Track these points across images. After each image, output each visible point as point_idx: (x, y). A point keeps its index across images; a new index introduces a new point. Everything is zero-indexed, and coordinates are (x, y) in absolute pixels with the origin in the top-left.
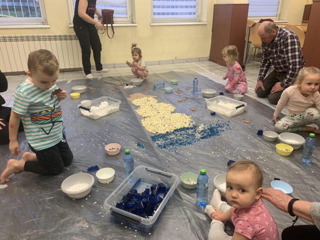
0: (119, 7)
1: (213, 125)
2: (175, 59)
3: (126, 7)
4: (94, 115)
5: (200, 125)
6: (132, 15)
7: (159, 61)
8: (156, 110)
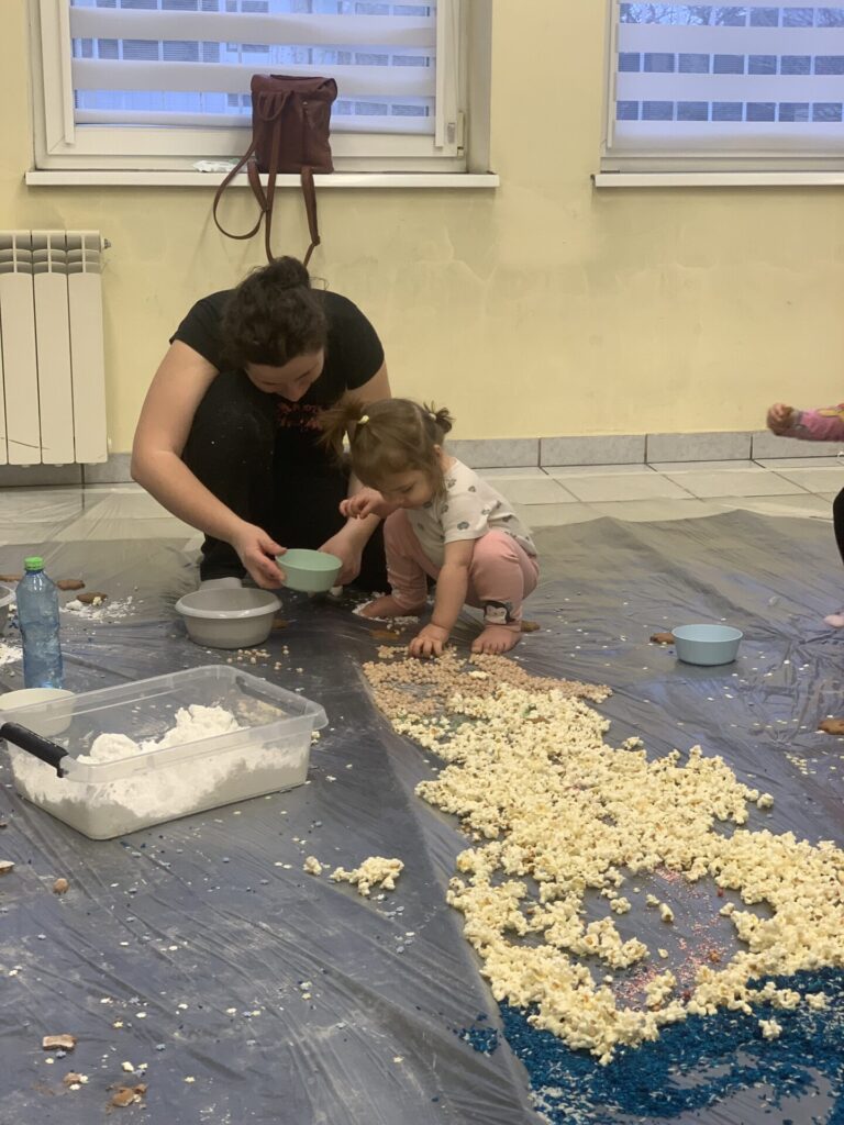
0: (381, 60)
3: (429, 62)
4: (92, 803)
6: (467, 121)
7: (647, 436)
8: (588, 793)
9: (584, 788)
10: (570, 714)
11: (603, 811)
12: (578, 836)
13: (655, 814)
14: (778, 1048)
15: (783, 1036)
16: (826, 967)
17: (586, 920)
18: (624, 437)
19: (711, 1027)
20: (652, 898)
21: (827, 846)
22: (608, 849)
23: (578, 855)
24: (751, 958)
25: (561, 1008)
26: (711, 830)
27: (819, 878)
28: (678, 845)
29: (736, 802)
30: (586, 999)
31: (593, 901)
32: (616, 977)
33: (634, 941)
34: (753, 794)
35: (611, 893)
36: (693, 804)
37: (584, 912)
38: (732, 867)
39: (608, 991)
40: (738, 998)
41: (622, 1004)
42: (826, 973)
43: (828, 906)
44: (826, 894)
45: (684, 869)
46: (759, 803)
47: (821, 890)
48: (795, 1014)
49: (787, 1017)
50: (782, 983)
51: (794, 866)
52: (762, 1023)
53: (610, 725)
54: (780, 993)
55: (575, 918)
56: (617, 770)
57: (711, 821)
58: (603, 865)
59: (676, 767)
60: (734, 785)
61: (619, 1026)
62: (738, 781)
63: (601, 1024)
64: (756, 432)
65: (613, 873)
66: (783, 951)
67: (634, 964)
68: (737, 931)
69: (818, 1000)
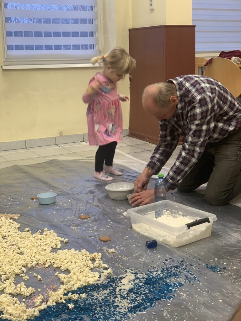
1: (155, 273)
2: (59, 135)
5: (124, 276)
7: (26, 140)
8: (15, 246)
9: (13, 245)
10: (8, 224)
11: (19, 251)
12: (12, 260)
13: (35, 250)
14: (74, 311)
15: (75, 307)
16: (85, 286)
17: (16, 284)
18: (19, 141)
19: (54, 309)
20: (35, 274)
21: (83, 251)
22: (21, 262)
23: (13, 265)
24: (64, 287)
25: (10, 311)
26: (51, 252)
27: (82, 260)
28: (42, 258)
29: (58, 242)
30: (17, 307)
31: (18, 278)
32: (26, 299)
33: (31, 288)
34: (62, 239)
35: (23, 275)
36: (46, 245)
37: (15, 282)
38: (58, 261)
39: (23, 304)
40: (61, 299)
41: (28, 307)
42: (85, 287)
43: (85, 268)
44: (84, 265)
45: (44, 264)
46: (64, 242)
47: (82, 264)
48: (78, 300)
49: (75, 302)
50: (73, 292)
51: (75, 258)
52: (69, 305)
53: (20, 225)
54: (73, 295)
55: (13, 284)
56: (23, 238)
57: (51, 249)
58: (20, 267)
59: (40, 235)
60: (57, 238)
61: (27, 314)
62: (58, 236)
63: (22, 314)
64: (56, 137)
65: (23, 269)
66: (73, 283)
67: (31, 295)
68: (59, 279)
69: (84, 296)
